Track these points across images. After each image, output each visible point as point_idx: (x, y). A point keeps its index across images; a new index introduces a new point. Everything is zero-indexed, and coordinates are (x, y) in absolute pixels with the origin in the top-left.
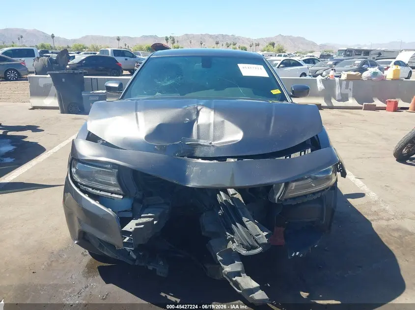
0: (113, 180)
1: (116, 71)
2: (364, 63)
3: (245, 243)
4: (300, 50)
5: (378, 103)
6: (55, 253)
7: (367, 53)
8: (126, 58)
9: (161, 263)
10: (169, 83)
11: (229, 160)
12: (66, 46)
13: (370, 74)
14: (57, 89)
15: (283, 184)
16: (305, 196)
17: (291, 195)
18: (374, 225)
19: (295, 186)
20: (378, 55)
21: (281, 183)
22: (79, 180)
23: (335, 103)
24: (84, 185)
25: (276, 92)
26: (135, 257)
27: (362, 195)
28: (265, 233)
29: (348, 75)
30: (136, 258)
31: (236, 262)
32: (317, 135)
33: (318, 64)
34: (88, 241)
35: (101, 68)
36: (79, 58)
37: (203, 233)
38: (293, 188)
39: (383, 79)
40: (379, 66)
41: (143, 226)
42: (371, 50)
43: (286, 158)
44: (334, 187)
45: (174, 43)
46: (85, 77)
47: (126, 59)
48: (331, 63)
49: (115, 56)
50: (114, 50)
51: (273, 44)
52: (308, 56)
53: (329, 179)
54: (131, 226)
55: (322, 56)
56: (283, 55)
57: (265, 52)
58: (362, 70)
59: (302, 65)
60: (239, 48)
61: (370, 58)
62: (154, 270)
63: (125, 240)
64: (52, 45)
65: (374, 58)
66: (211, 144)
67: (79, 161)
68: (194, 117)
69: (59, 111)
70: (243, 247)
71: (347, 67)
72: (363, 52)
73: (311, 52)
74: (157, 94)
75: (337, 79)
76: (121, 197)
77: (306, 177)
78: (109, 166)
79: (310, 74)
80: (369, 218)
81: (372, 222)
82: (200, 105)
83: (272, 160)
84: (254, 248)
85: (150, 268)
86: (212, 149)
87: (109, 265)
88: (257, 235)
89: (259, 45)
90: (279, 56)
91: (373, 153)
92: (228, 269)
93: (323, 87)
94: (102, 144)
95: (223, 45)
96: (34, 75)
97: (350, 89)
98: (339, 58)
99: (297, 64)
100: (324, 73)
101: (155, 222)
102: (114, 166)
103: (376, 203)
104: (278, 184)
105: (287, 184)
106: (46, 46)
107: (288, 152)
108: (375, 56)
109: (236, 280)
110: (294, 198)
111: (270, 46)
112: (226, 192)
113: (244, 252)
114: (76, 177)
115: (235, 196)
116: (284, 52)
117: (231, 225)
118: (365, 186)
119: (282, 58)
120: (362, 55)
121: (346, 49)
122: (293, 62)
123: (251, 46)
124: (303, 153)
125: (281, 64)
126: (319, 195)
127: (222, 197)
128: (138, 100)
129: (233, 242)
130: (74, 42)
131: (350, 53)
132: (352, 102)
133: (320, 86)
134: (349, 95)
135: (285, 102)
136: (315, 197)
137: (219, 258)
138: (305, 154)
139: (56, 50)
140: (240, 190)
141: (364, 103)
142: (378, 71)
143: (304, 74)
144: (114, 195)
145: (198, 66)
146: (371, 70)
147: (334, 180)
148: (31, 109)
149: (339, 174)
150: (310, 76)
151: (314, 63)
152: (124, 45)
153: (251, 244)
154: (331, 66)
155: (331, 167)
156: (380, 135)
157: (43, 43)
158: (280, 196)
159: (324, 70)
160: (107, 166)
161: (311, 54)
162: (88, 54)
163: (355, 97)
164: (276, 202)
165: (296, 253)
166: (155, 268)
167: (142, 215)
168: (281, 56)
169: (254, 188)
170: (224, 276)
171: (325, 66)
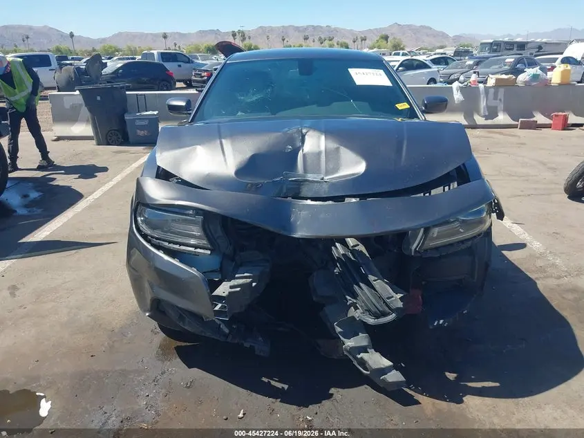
0: (197, 231)
1: (165, 83)
2: (518, 61)
3: (373, 309)
4: (426, 45)
5: (540, 118)
6: (116, 331)
7: (522, 46)
8: (179, 63)
9: (260, 339)
10: (254, 98)
11: (347, 200)
12: (91, 49)
13: (528, 77)
14: (90, 110)
15: (422, 230)
16: (451, 245)
17: (433, 244)
18: (541, 285)
19: (438, 232)
20: (537, 50)
21: (420, 229)
22: (148, 231)
23: (480, 120)
24: (157, 239)
25: (402, 106)
26: (227, 331)
27: (522, 246)
28: (400, 295)
29: (497, 80)
30: (229, 333)
31: (361, 335)
32: (464, 164)
33: (452, 64)
34: (163, 313)
35: (145, 79)
36: (112, 65)
37: (314, 299)
38: (435, 235)
39: (547, 83)
40: (540, 65)
41: (238, 289)
42: (527, 43)
43: (424, 195)
44: (488, 233)
45: (244, 39)
46: (127, 93)
47: (180, 66)
48: (471, 62)
49: (163, 61)
50: (162, 53)
51: (386, 38)
52: (438, 54)
53: (482, 222)
54: (223, 289)
55: (457, 53)
56: (401, 54)
57: (375, 50)
58: (516, 71)
59: (430, 68)
60: (338, 44)
61: (526, 53)
62: (252, 348)
63: (217, 308)
64: (71, 49)
65: (531, 54)
66: (322, 179)
67: (148, 206)
68: (299, 144)
69: (94, 142)
70: (370, 314)
71: (495, 68)
72: (515, 45)
73: (442, 47)
74: (239, 113)
75: (481, 86)
76: (209, 252)
77: (452, 220)
78: (191, 212)
79: (442, 80)
80: (532, 276)
81: (537, 281)
82: (306, 127)
83: (406, 198)
84: (384, 314)
85: (247, 345)
86: (325, 186)
87: (189, 344)
88: (389, 298)
89: (365, 40)
90: (395, 54)
91: (536, 189)
92: (350, 343)
93: (461, 98)
94: (178, 183)
95: (314, 41)
96: (55, 92)
97: (500, 100)
98: (482, 55)
99: (422, 65)
100: (462, 78)
101: (254, 284)
102: (198, 211)
103: (542, 256)
104: (416, 231)
105: (427, 230)
106: (63, 50)
107: (426, 187)
108: (534, 51)
109: (361, 358)
110: (437, 248)
111: (382, 40)
112: (344, 244)
113: (371, 321)
114: (144, 227)
115: (356, 248)
116: (403, 49)
117: (353, 286)
118: (527, 234)
119: (401, 59)
120: (515, 49)
121: (491, 41)
122: (417, 62)
123: (354, 42)
124: (447, 188)
125: (400, 66)
126: (469, 243)
127: (339, 250)
128: (219, 123)
129: (356, 308)
130: (101, 43)
131: (497, 47)
132: (502, 118)
133: (458, 96)
134: (499, 108)
135: (416, 120)
136: (463, 247)
137: (338, 329)
138: (449, 189)
139: (77, 54)
140: (363, 239)
141: (520, 120)
142: (539, 72)
143: (433, 80)
144: (199, 250)
145: (294, 72)
146: (531, 72)
147: (488, 224)
148: (55, 140)
149: (494, 215)
150: (441, 82)
151: (447, 64)
152: (173, 44)
153: (381, 309)
154: (471, 67)
155: (484, 206)
156: (544, 164)
157: (58, 44)
158: (417, 247)
159: (462, 74)
160: (187, 212)
161: (441, 51)
162: (123, 59)
163: (507, 110)
164: (413, 254)
165: (439, 322)
166: (252, 344)
167: (237, 276)
168: (398, 54)
169: (382, 236)
170: (345, 353)
171: (462, 68)
